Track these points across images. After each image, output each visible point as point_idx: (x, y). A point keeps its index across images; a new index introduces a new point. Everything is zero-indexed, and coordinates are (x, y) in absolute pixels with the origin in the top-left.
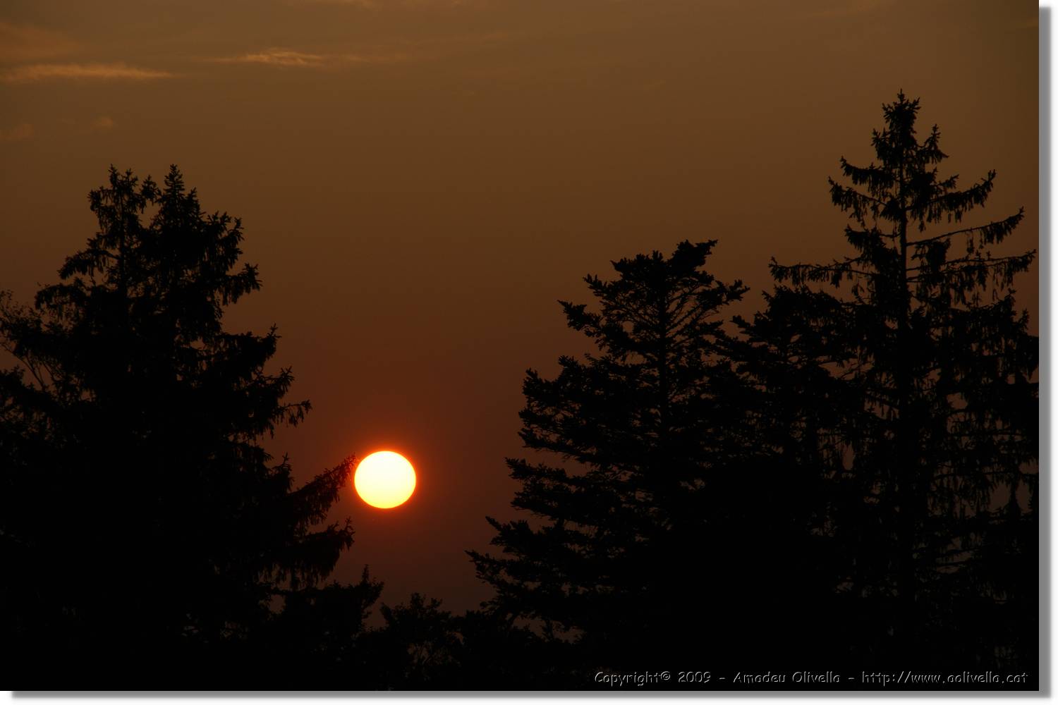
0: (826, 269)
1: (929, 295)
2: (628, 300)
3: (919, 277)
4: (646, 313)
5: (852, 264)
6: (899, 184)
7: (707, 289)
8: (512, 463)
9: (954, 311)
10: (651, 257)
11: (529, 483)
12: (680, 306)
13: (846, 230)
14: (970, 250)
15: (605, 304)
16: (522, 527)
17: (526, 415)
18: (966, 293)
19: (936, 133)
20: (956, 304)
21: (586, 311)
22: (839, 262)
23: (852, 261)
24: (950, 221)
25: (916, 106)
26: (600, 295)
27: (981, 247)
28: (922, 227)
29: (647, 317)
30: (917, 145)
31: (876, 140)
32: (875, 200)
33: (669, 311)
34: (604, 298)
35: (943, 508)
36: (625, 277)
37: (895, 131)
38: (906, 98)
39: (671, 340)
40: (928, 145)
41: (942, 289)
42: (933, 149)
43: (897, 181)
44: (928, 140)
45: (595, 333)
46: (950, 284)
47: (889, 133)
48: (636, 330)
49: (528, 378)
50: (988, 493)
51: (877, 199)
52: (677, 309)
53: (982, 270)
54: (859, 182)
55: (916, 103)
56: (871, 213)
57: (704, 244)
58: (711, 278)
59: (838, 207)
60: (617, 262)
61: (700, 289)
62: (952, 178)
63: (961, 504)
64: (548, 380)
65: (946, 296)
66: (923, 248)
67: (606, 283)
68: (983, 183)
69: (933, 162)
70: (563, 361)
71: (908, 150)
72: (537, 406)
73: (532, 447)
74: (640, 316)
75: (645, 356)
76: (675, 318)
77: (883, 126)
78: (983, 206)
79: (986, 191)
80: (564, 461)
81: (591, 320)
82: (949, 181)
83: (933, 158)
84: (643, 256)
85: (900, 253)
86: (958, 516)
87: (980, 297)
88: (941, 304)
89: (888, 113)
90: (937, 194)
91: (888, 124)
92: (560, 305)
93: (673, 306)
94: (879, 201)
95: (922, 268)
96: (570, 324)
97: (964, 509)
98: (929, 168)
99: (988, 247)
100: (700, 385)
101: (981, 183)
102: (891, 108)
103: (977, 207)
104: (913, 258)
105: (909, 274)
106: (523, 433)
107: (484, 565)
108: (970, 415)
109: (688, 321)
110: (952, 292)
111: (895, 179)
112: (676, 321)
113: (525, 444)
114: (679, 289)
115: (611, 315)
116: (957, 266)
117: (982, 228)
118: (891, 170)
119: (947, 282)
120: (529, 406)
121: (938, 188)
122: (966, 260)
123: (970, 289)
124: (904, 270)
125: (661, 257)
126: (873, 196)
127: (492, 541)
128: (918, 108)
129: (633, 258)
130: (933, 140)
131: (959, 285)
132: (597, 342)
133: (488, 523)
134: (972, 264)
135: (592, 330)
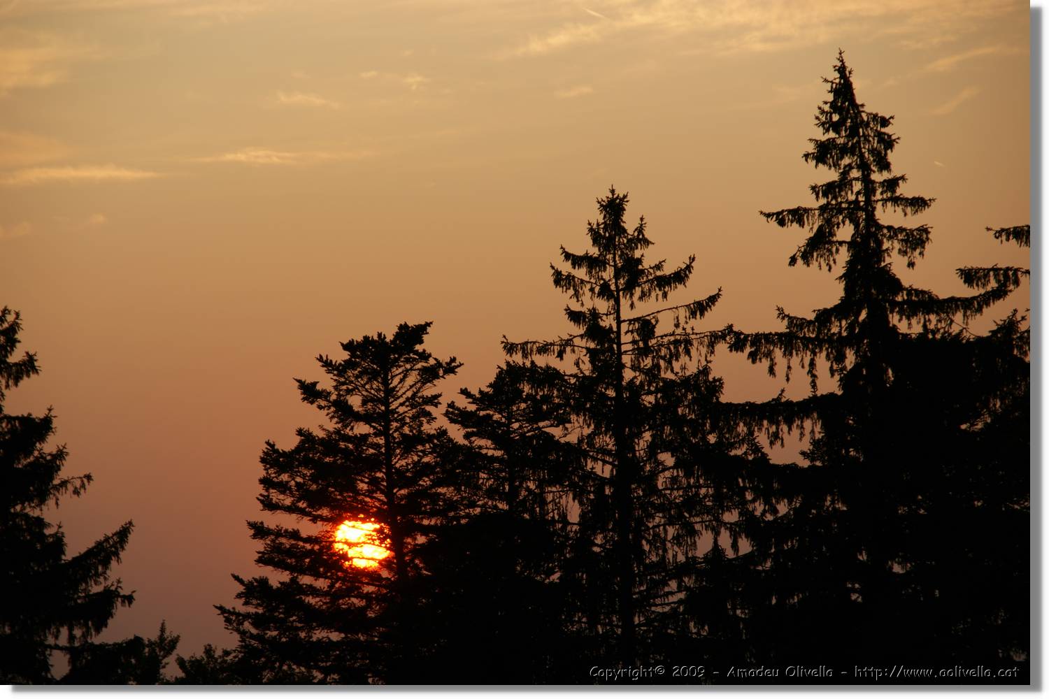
0: (552, 344)
1: (642, 367)
2: (357, 377)
3: (633, 350)
4: (372, 388)
5: (574, 340)
6: (613, 268)
7: (425, 365)
8: (252, 525)
9: (664, 380)
10: (376, 338)
11: (269, 542)
12: (402, 380)
13: (566, 310)
14: (677, 326)
15: (335, 380)
16: (263, 582)
17: (266, 482)
18: (674, 363)
19: (643, 222)
20: (665, 373)
21: (319, 387)
22: (563, 338)
23: (575, 337)
24: (657, 300)
25: (625, 200)
26: (331, 373)
27: (687, 323)
28: (632, 306)
29: (373, 392)
30: (628, 234)
31: (591, 230)
32: (592, 283)
33: (391, 386)
34: (335, 375)
35: (657, 554)
36: (352, 356)
37: (608, 222)
38: (617, 192)
39: (394, 411)
40: (636, 234)
41: (653, 360)
42: (641, 237)
43: (610, 265)
44: (636, 230)
45: (325, 406)
46: (659, 356)
47: (603, 223)
48: (364, 403)
49: (267, 448)
50: (695, 540)
51: (594, 281)
52: (399, 383)
53: (688, 343)
54: (577, 267)
55: (625, 197)
56: (588, 294)
57: (421, 325)
58: (430, 355)
59: (559, 289)
60: (345, 343)
61: (419, 366)
62: (660, 263)
63: (673, 550)
64: (284, 450)
65: (657, 366)
66: (634, 324)
67: (336, 362)
68: (685, 266)
69: (641, 249)
70: (300, 432)
71: (620, 237)
72: (275, 473)
73: (269, 510)
74: (367, 390)
75: (371, 426)
76: (398, 391)
77: (598, 217)
78: (685, 286)
79: (687, 273)
80: (298, 522)
81: (324, 395)
82: (658, 265)
83: (641, 245)
84: (369, 337)
85: (615, 329)
86: (671, 561)
87: (687, 367)
88: (653, 373)
89: (602, 205)
90: (647, 277)
91: (602, 216)
92: (295, 382)
93: (396, 381)
94: (596, 283)
95: (634, 342)
96: (304, 399)
97: (676, 555)
98: (637, 254)
99: (692, 322)
100: (421, 451)
101: (684, 266)
102: (604, 201)
103: (680, 287)
104: (626, 333)
105: (624, 348)
106: (260, 498)
107: (231, 617)
108: (678, 472)
109: (409, 394)
110: (662, 363)
111: (609, 264)
112: (399, 394)
113: (262, 508)
114: (402, 366)
115: (341, 390)
116: (666, 340)
117: (686, 306)
118: (605, 257)
119: (657, 354)
120: (267, 473)
121: (648, 271)
122: (673, 334)
123: (677, 360)
124: (619, 345)
125: (385, 338)
126: (590, 279)
127: (237, 596)
128: (627, 201)
129: (360, 338)
130: (640, 230)
131: (668, 356)
132: (328, 415)
133: (233, 579)
134: (678, 337)
135: (323, 403)
